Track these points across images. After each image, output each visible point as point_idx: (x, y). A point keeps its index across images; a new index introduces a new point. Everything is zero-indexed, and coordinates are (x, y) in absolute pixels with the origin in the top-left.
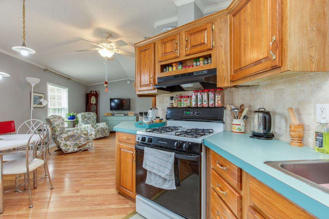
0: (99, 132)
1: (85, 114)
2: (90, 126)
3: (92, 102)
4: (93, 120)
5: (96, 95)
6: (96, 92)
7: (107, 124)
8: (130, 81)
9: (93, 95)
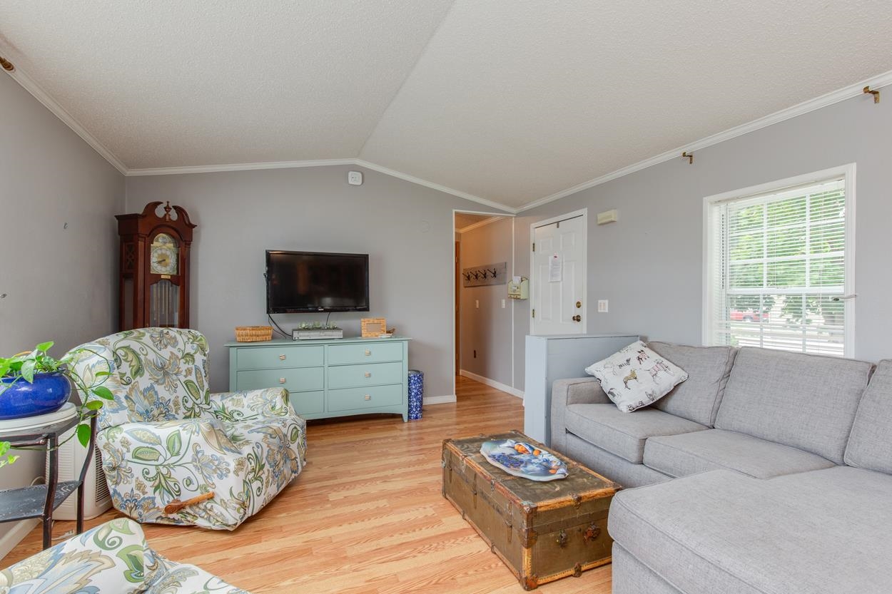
0: (262, 467)
1: (135, 346)
2: (198, 438)
3: (156, 268)
4: (192, 378)
5: (183, 230)
6: (179, 210)
7: (286, 397)
8: (360, 175)
9: (161, 226)
